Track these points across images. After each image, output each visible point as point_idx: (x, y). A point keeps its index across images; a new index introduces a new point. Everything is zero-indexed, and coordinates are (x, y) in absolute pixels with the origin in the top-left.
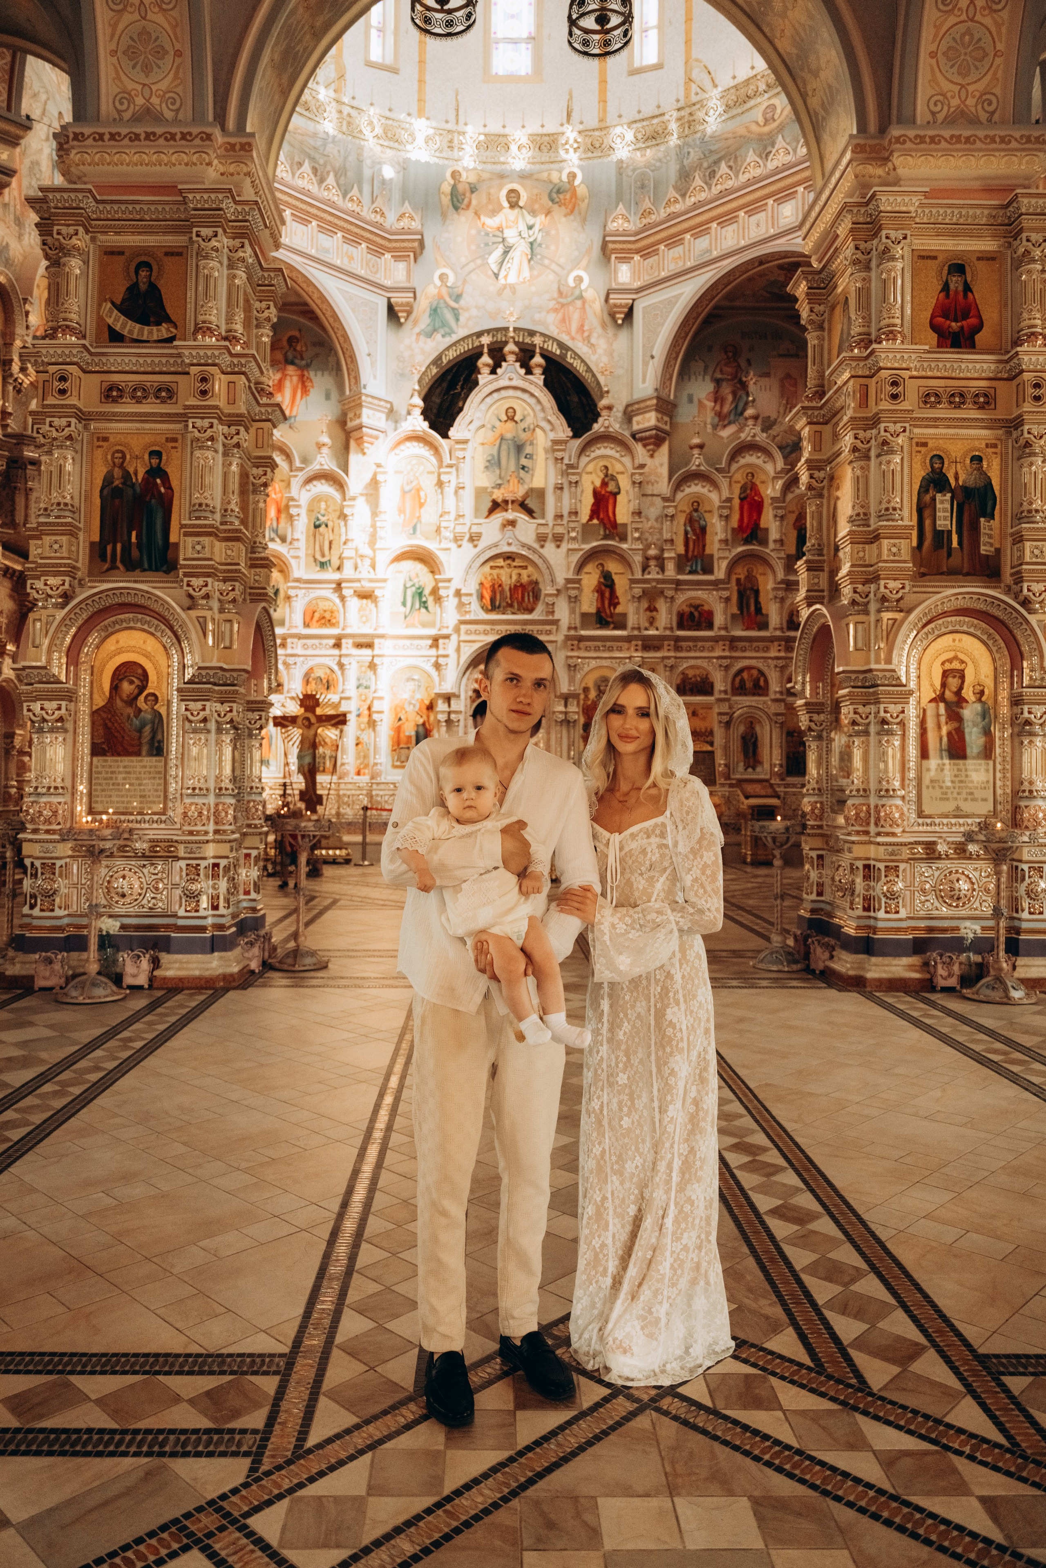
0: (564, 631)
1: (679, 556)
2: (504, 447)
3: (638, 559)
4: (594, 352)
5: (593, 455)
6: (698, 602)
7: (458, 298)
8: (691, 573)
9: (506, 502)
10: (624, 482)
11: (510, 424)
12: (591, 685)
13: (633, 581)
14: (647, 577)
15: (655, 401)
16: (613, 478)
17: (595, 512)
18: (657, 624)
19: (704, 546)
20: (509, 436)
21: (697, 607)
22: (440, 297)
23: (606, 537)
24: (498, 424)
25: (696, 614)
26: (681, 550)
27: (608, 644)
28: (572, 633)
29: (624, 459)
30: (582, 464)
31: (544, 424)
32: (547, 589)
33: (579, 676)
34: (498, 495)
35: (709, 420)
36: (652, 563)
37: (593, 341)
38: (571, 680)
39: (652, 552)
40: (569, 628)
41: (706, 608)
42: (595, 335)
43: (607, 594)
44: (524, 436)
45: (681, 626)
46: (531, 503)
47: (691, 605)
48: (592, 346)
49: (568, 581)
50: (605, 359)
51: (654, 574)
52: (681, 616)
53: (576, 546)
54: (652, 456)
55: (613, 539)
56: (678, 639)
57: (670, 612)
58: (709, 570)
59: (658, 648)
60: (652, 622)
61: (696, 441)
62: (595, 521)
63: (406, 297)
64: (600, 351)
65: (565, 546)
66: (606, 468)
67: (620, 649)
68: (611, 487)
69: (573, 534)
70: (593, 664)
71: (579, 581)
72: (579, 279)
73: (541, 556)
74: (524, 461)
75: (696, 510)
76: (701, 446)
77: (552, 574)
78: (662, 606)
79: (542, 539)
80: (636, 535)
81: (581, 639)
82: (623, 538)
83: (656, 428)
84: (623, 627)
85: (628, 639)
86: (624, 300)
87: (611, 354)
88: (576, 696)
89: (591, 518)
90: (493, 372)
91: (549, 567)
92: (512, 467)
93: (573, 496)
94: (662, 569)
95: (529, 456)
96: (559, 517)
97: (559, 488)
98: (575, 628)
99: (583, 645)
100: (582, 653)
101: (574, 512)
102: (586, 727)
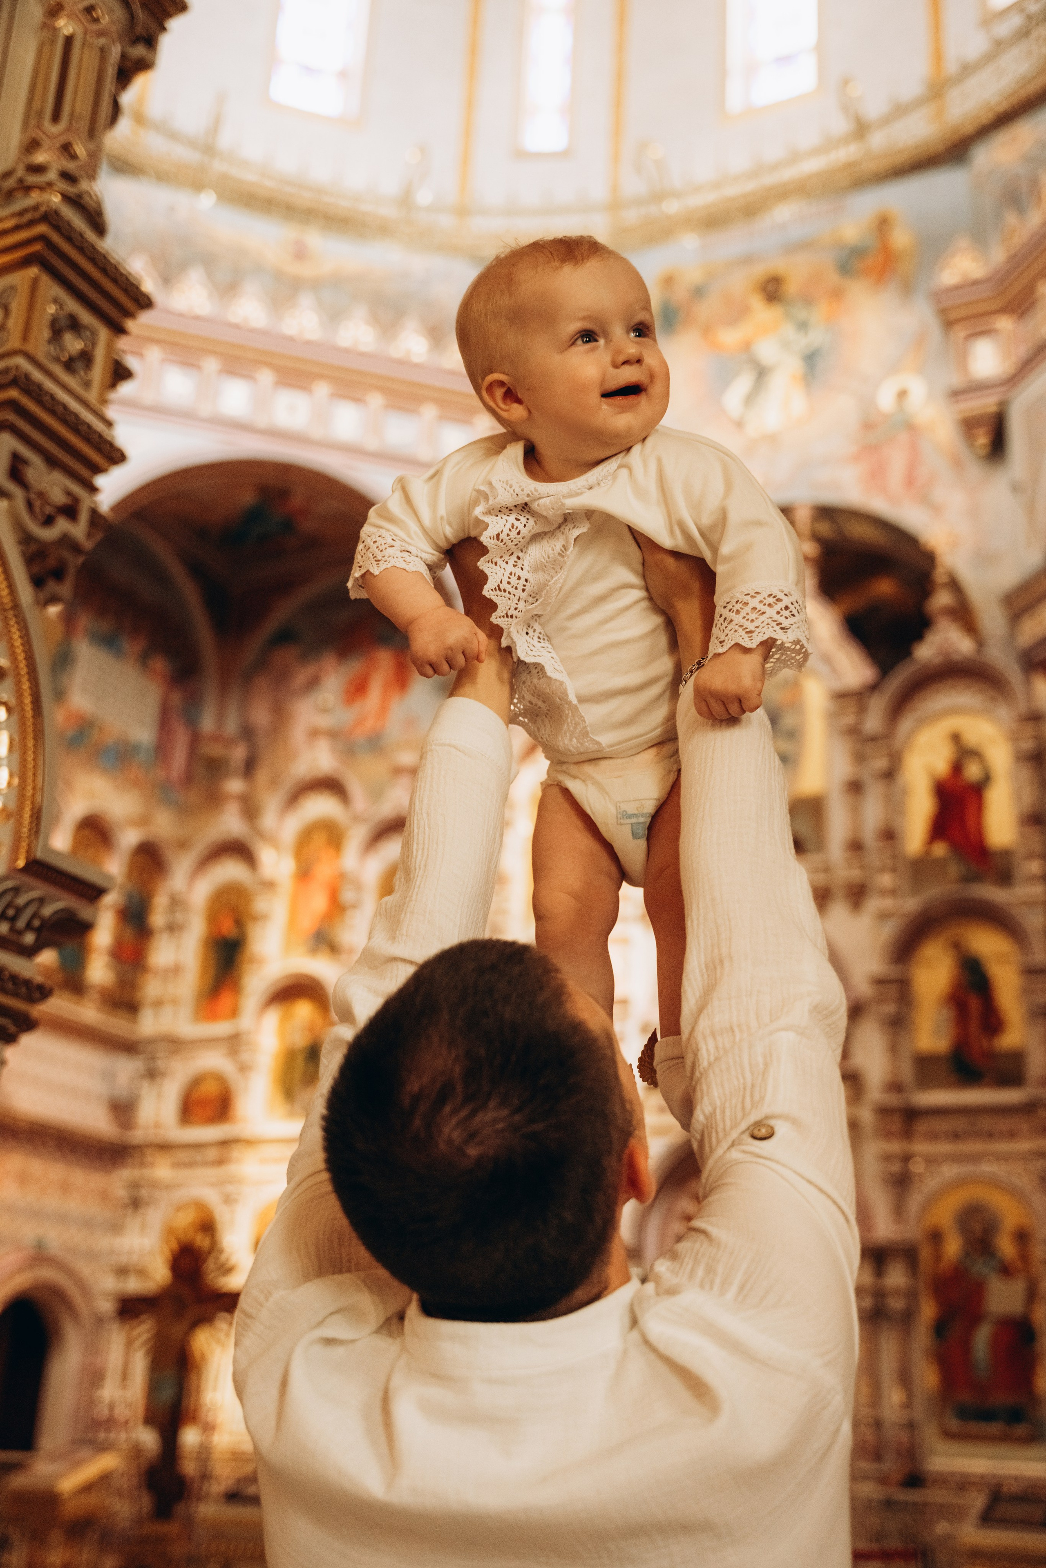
10: (997, 759)
13: (1029, 972)
16: (974, 754)
17: (938, 828)
23: (967, 879)
27: (982, 1123)
28: (895, 1099)
29: (993, 711)
30: (901, 732)
33: (915, 1201)
38: (899, 1211)
40: (887, 1089)
43: (975, 1009)
49: (879, 982)
53: (894, 905)
55: (981, 883)
62: (941, 848)
65: (871, 908)
66: (958, 735)
67: (1010, 1135)
68: (973, 771)
69: (890, 881)
70: (950, 1171)
71: (904, 981)
72: (902, 394)
79: (823, 896)
81: (915, 1114)
82: (1005, 879)
84: (1014, 1081)
85: (1031, 1110)
86: (987, 404)
88: (909, 1253)
89: (929, 845)
93: (886, 800)
95: (794, 735)
96: (856, 846)
97: (855, 787)
98: (895, 1087)
99: (922, 1126)
100: (921, 1147)
101: (889, 835)
102: (940, 1329)
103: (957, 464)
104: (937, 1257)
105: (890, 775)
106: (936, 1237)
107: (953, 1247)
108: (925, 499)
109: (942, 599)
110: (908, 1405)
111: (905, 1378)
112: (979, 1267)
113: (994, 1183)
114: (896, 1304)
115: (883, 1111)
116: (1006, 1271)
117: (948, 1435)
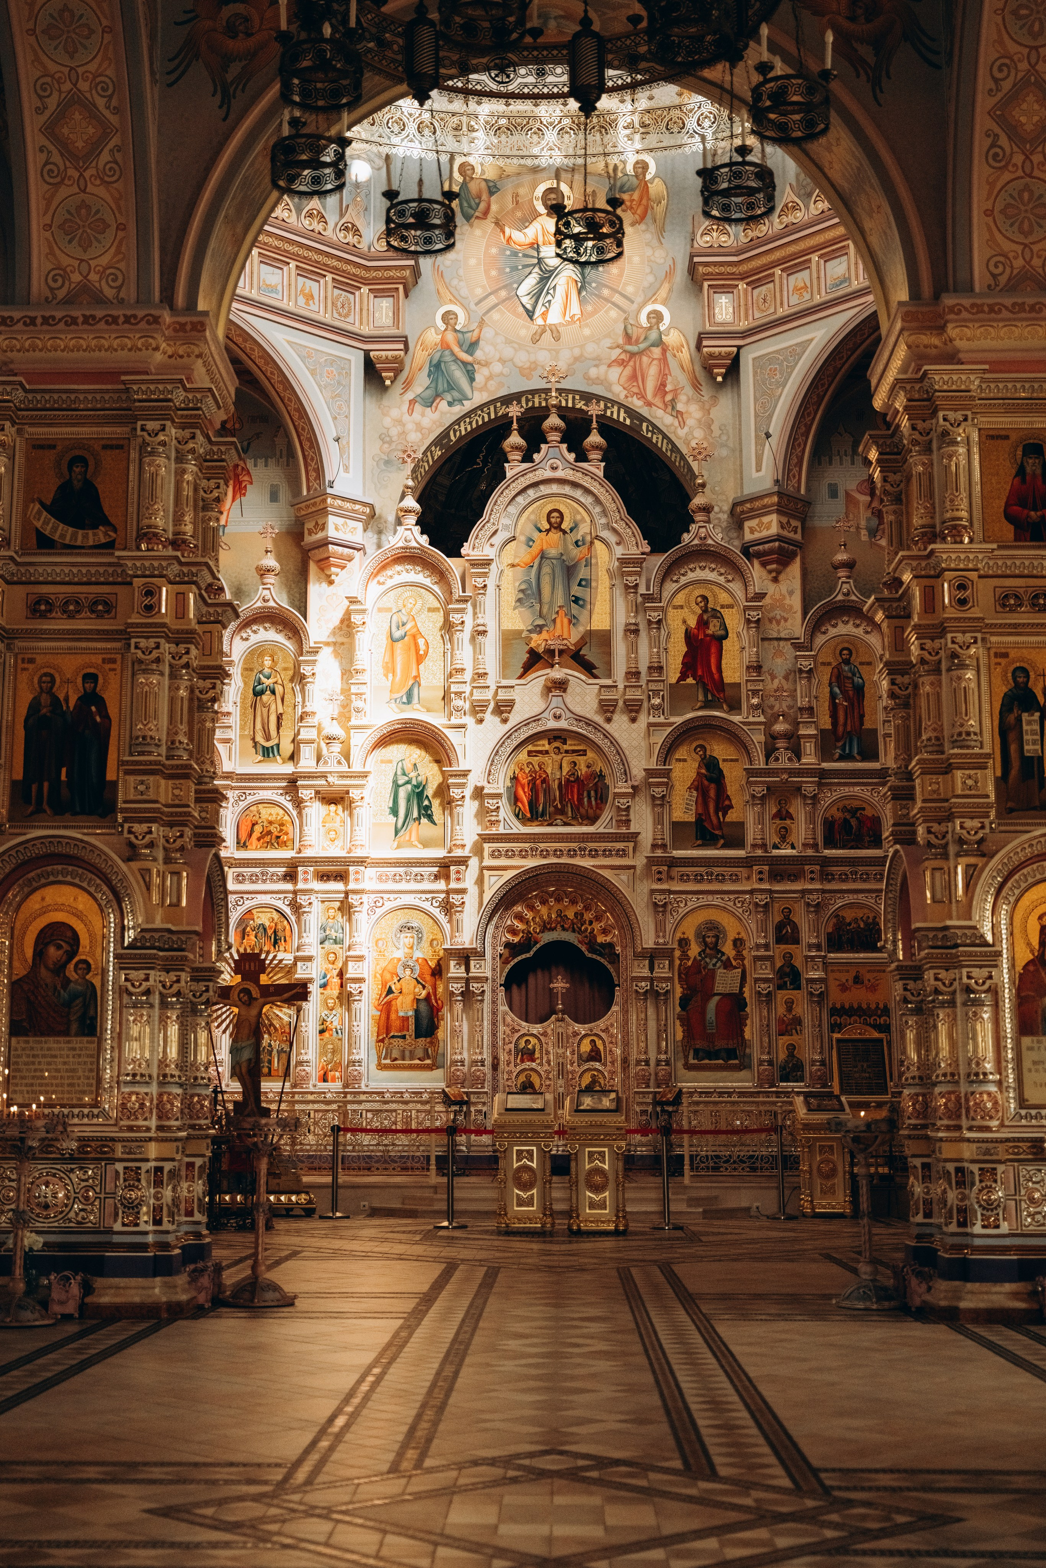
0: (646, 850)
1: (822, 731)
2: (546, 570)
3: (758, 738)
4: (683, 424)
5: (683, 580)
6: (856, 804)
7: (472, 347)
8: (842, 758)
9: (550, 652)
10: (733, 620)
11: (555, 536)
12: (691, 935)
13: (750, 773)
14: (774, 765)
15: (775, 499)
16: (716, 614)
17: (689, 666)
18: (792, 838)
19: (862, 716)
20: (553, 552)
21: (854, 811)
22: (445, 346)
23: (707, 705)
24: (536, 535)
25: (853, 822)
26: (826, 722)
27: (716, 870)
28: (659, 853)
29: (731, 586)
30: (666, 595)
31: (606, 534)
33: (670, 922)
34: (538, 642)
35: (863, 523)
36: (781, 744)
37: (680, 407)
38: (660, 928)
39: (780, 727)
40: (654, 846)
41: (869, 812)
42: (683, 398)
43: (712, 793)
44: (576, 553)
45: (830, 842)
46: (591, 654)
47: (844, 809)
48: (679, 415)
49: (650, 773)
50: (699, 434)
51: (784, 761)
52: (829, 825)
53: (662, 719)
54: (775, 580)
55: (719, 708)
56: (827, 862)
57: (811, 819)
58: (871, 754)
59: (795, 877)
60: (784, 835)
61: (842, 557)
62: (690, 681)
63: (393, 350)
64: (690, 422)
65: (644, 719)
66: (705, 598)
67: (735, 879)
68: (714, 628)
69: (656, 701)
71: (667, 773)
73: (606, 735)
74: (576, 590)
75: (847, 662)
76: (849, 565)
77: (624, 762)
78: (799, 810)
79: (607, 708)
80: (755, 701)
81: (673, 863)
82: (735, 706)
83: (779, 538)
84: (739, 843)
85: (748, 863)
86: (724, 347)
87: (708, 425)
89: (683, 676)
90: (527, 458)
91: (620, 752)
92: (560, 600)
93: (654, 642)
94: (798, 755)
95: (584, 583)
96: (633, 674)
97: (632, 631)
98: (659, 845)
99: (680, 871)
100: (677, 887)
101: (657, 669)
102: (684, 1002)
103: (696, 384)
104: (685, 956)
107: (694, 950)
109: (698, 500)
112: (711, 963)
113: (722, 909)
115: (652, 861)
116: (727, 965)
117: (688, 1067)
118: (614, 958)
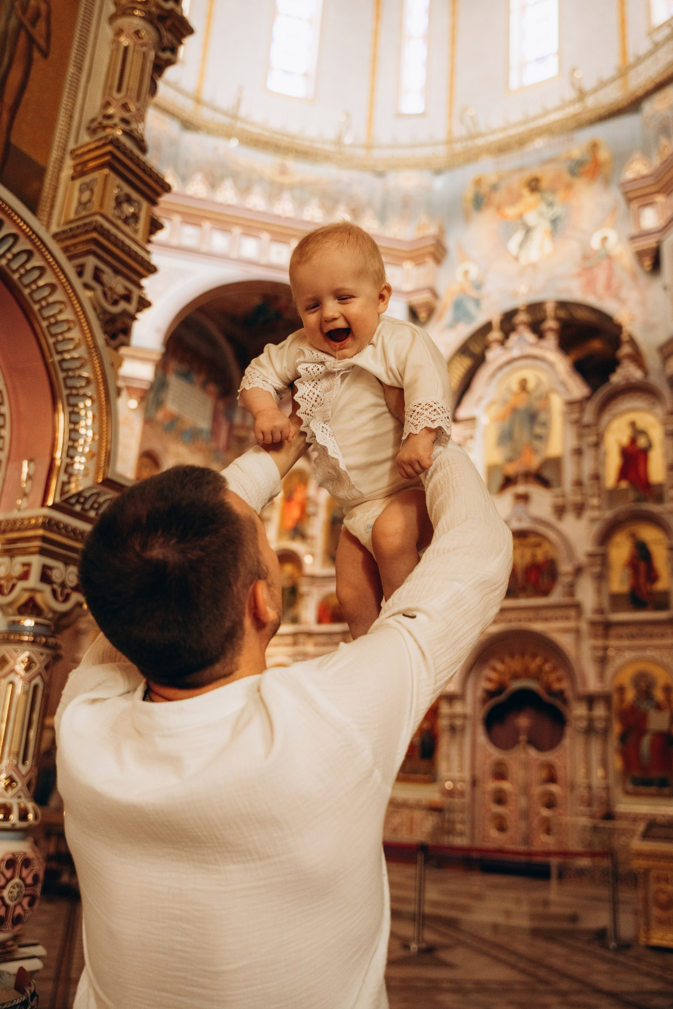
0: (588, 615)
2: (516, 419)
7: (478, 286)
11: (523, 396)
12: (627, 682)
16: (643, 433)
17: (624, 474)
20: (521, 407)
22: (463, 291)
23: (638, 500)
24: (509, 398)
27: (646, 630)
28: (599, 617)
29: (652, 410)
30: (603, 422)
31: (558, 386)
32: (565, 567)
33: (610, 671)
34: (511, 469)
38: (601, 676)
40: (595, 612)
43: (642, 568)
44: (537, 404)
48: (622, 301)
49: (591, 555)
53: (599, 515)
55: (646, 502)
62: (623, 485)
63: (425, 297)
65: (586, 516)
66: (634, 423)
67: (661, 636)
68: (642, 442)
69: (597, 502)
70: (629, 655)
71: (604, 555)
72: (604, 240)
73: (557, 531)
74: (537, 430)
77: (570, 549)
79: (560, 511)
81: (612, 624)
82: (659, 500)
84: (664, 607)
86: (650, 242)
87: (643, 303)
88: (606, 698)
89: (618, 482)
90: (503, 345)
91: (567, 543)
92: (526, 438)
93: (595, 459)
95: (545, 425)
96: (579, 483)
97: (578, 452)
98: (600, 611)
99: (614, 632)
100: (613, 643)
101: (597, 477)
102: (623, 738)
103: (634, 277)
104: (622, 700)
105: (597, 445)
106: (621, 690)
107: (630, 695)
108: (616, 296)
109: (626, 350)
110: (606, 777)
111: (604, 764)
112: (644, 706)
113: (653, 661)
114: (600, 725)
115: (593, 624)
116: (659, 707)
117: (627, 793)
118: (565, 701)
